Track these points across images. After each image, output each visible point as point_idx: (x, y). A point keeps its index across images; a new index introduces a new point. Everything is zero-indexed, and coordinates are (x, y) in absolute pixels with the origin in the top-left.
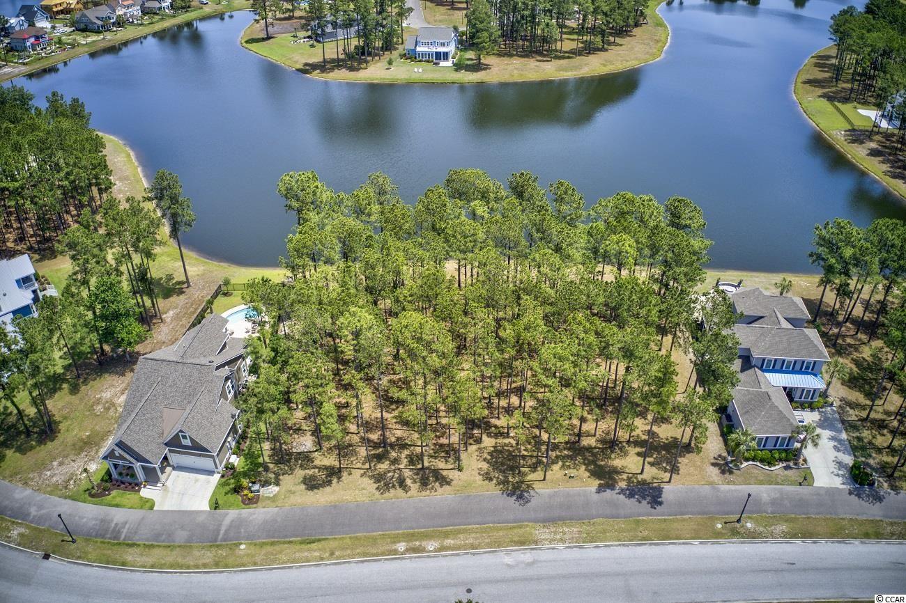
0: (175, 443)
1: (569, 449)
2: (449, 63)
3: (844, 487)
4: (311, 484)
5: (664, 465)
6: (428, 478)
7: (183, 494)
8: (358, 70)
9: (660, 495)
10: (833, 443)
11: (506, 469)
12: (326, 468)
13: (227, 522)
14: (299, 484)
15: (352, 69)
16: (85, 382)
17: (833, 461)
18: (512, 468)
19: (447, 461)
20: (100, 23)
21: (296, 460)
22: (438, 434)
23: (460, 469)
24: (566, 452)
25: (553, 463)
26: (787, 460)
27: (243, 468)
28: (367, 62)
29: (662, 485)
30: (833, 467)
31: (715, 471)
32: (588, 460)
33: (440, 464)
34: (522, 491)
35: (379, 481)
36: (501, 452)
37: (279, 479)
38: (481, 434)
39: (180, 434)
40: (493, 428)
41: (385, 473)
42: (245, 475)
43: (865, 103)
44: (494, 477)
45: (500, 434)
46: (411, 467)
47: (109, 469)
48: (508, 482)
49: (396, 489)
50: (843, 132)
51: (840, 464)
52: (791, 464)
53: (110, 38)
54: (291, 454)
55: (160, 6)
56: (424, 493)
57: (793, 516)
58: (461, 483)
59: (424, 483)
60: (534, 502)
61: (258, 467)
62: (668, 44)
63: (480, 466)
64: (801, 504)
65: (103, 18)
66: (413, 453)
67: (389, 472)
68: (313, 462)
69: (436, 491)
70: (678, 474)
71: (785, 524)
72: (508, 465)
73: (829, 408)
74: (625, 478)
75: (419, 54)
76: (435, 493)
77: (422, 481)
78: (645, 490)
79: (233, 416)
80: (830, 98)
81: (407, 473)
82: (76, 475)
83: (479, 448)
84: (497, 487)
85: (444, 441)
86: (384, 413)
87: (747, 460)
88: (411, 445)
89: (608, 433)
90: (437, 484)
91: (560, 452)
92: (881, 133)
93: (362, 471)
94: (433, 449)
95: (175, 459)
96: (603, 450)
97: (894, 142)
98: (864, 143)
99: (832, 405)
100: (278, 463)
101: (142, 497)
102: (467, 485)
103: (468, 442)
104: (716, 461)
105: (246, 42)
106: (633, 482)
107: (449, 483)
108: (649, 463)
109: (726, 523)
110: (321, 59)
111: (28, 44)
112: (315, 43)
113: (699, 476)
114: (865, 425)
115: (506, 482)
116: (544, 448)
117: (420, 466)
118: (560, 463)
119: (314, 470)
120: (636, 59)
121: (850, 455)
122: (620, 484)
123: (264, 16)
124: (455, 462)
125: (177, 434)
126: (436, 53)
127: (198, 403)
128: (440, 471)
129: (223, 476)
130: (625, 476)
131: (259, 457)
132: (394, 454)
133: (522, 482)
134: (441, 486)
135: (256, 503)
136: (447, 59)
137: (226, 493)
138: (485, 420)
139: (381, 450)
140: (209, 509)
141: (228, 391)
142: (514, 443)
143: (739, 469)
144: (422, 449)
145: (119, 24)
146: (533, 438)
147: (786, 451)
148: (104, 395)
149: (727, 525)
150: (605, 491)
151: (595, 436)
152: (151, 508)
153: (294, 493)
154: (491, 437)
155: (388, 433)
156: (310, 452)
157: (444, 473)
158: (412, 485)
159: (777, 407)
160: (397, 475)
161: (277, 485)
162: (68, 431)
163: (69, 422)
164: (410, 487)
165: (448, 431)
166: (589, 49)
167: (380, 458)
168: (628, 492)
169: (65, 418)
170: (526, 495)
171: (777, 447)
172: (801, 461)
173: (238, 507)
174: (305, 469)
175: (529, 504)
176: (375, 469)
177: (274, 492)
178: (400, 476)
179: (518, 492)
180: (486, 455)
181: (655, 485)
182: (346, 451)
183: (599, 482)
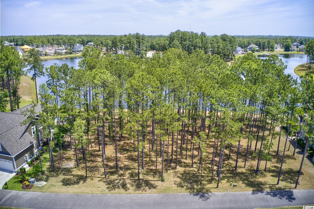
1: (230, 173)
4: (66, 183)
5: (289, 180)
6: (141, 184)
9: (292, 195)
11: (192, 182)
12: (78, 176)
13: (8, 196)
14: (59, 182)
18: (196, 182)
19: (154, 177)
21: (62, 171)
22: (150, 165)
23: (163, 181)
24: (229, 175)
25: (222, 179)
27: (30, 172)
29: (292, 190)
32: (243, 179)
33: (150, 178)
34: (203, 193)
35: (109, 184)
36: (188, 174)
37: (48, 179)
38: (176, 166)
40: (183, 164)
41: (114, 180)
45: (187, 166)
46: (131, 178)
48: (194, 188)
49: (120, 189)
54: (60, 168)
56: (137, 192)
58: (162, 188)
59: (139, 186)
60: (211, 199)
63: (176, 180)
66: (133, 172)
67: (117, 180)
68: (71, 172)
69: (146, 191)
70: (299, 184)
72: (193, 180)
76: (145, 193)
77: (137, 186)
78: (282, 192)
81: (128, 181)
83: (175, 172)
84: (187, 190)
85: (153, 168)
88: (132, 169)
89: (252, 167)
90: (147, 187)
91: (225, 174)
93: (100, 179)
94: (146, 171)
96: (251, 174)
100: (50, 171)
102: (167, 189)
103: (168, 169)
106: (273, 189)
107: (155, 187)
113: (311, 185)
115: (192, 188)
117: (137, 178)
118: (226, 180)
119: (70, 176)
122: (265, 189)
124: (159, 177)
128: (150, 181)
129: (17, 174)
130: (268, 186)
132: (121, 172)
133: (203, 188)
134: (150, 189)
135: (30, 188)
137: (15, 182)
138: (179, 160)
139: (114, 170)
140: (1, 189)
142: (196, 170)
144: (139, 171)
145: (46, 55)
146: (208, 168)
150: (258, 193)
151: (244, 167)
153: (55, 186)
154: (182, 167)
155: (119, 163)
156: (71, 168)
157: (152, 182)
158: (130, 187)
160: (121, 182)
161: (46, 181)
165: (155, 164)
167: (112, 173)
168: (272, 194)
170: (206, 195)
173: (19, 190)
174: (66, 175)
175: (209, 200)
176: (108, 178)
177: (43, 185)
178: (123, 182)
179: (201, 194)
180: (179, 175)
181: (287, 190)
182: (93, 169)
183: (252, 189)
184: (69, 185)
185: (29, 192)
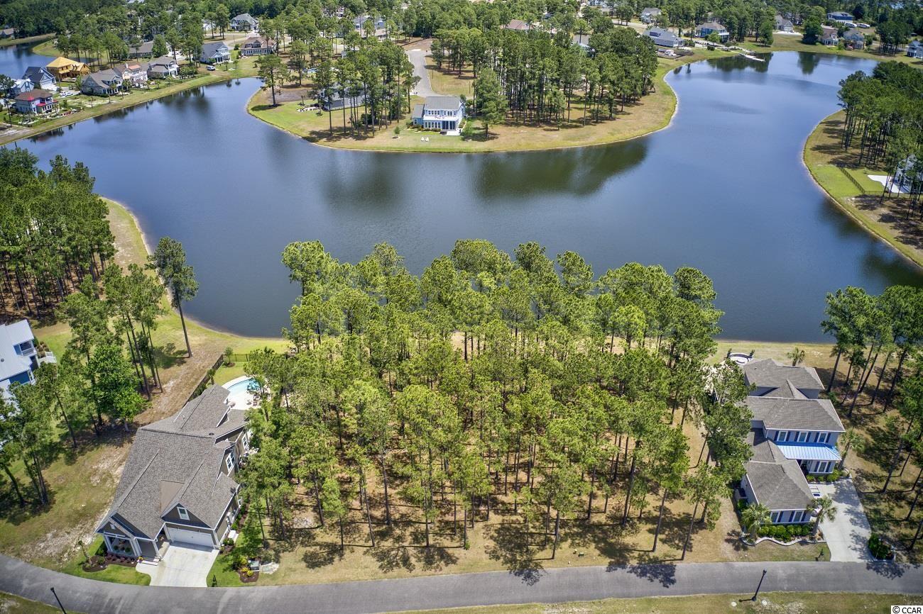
0: (172, 518)
1: (578, 526)
2: (456, 133)
3: (863, 561)
4: (313, 562)
5: (677, 542)
6: (433, 557)
7: (180, 570)
8: (365, 138)
9: (672, 574)
10: (849, 517)
11: (514, 547)
12: (327, 545)
13: (225, 599)
14: (299, 561)
15: (358, 138)
16: (82, 452)
17: (851, 535)
18: (520, 546)
19: (452, 539)
20: (106, 87)
21: (297, 537)
22: (443, 511)
23: (466, 547)
24: (575, 530)
25: (562, 540)
26: (802, 535)
27: (242, 544)
28: (374, 131)
29: (675, 563)
30: (850, 542)
31: (728, 548)
32: (599, 538)
33: (446, 542)
34: (530, 570)
35: (383, 560)
36: (508, 529)
37: (280, 557)
38: (488, 511)
39: (178, 508)
40: (500, 505)
41: (388, 551)
42: (244, 551)
43: (875, 169)
44: (501, 555)
45: (507, 511)
46: (416, 545)
47: (104, 542)
48: (515, 561)
49: (400, 568)
50: (853, 199)
51: (857, 538)
52: (807, 539)
53: (116, 102)
54: (292, 530)
55: (166, 71)
56: (428, 572)
57: (810, 592)
58: (466, 562)
59: (429, 561)
60: (542, 581)
61: (258, 544)
62: (676, 112)
63: (486, 544)
64: (818, 580)
65: (109, 82)
66: (417, 531)
67: (393, 549)
68: (314, 539)
69: (441, 569)
70: (691, 551)
71: (801, 600)
72: (516, 544)
73: (845, 481)
74: (637, 556)
75: (426, 123)
76: (441, 572)
77: (427, 560)
78: (657, 568)
79: (233, 491)
80: (840, 164)
81: (411, 551)
82: (71, 548)
83: (486, 526)
84: (505, 565)
85: (449, 518)
86: (388, 489)
87: (762, 535)
88: (415, 522)
89: (618, 510)
90: (442, 562)
91: (569, 529)
92: (892, 198)
93: (365, 549)
94: (438, 527)
95: (172, 533)
96: (613, 527)
97: (905, 207)
98: (875, 209)
99: (848, 477)
100: (278, 539)
101: (137, 572)
102: (474, 564)
103: (475, 519)
104: (729, 537)
105: (253, 109)
106: (645, 560)
107: (454, 562)
108: (661, 540)
109: (740, 601)
110: (328, 128)
111: (34, 106)
112: (322, 112)
113: (712, 553)
114: (882, 496)
115: (513, 561)
116: (552, 525)
117: (425, 544)
118: (570, 541)
119: (314, 547)
120: (644, 127)
121: (867, 528)
122: (631, 562)
123: (271, 84)
124: (461, 540)
125: (175, 508)
126: (444, 122)
127: (197, 477)
128: (446, 550)
129: (221, 552)
130: (636, 554)
131: (259, 533)
132: (398, 532)
133: (530, 561)
134: (447, 564)
135: (255, 580)
136: (454, 128)
137: (225, 570)
138: (492, 496)
139: (384, 527)
140: (206, 586)
141: (228, 465)
142: (521, 519)
143: (754, 545)
144: (427, 526)
145: (125, 88)
146: (542, 514)
147: (801, 525)
148: (101, 466)
149: (742, 603)
150: (616, 569)
151: (605, 512)
152: (147, 584)
153: (295, 570)
154: (498, 514)
155: (392, 510)
156: (311, 528)
157: (450, 551)
158: (416, 564)
159: (791, 480)
160: (400, 554)
161: (277, 563)
162: (63, 502)
163: (65, 493)
164: (414, 565)
165: (453, 508)
166: (597, 118)
167: (383, 535)
168: (639, 570)
169: (61, 489)
170: (534, 573)
171: (793, 522)
172: (817, 535)
173: (237, 584)
174: (306, 546)
175: (537, 583)
176: (379, 547)
177: (274, 570)
178: (404, 554)
179: (526, 571)
180: (493, 533)
181: (667, 563)
182: (348, 527)
183: (609, 560)
184: (317, 566)
185: (257, 587)
